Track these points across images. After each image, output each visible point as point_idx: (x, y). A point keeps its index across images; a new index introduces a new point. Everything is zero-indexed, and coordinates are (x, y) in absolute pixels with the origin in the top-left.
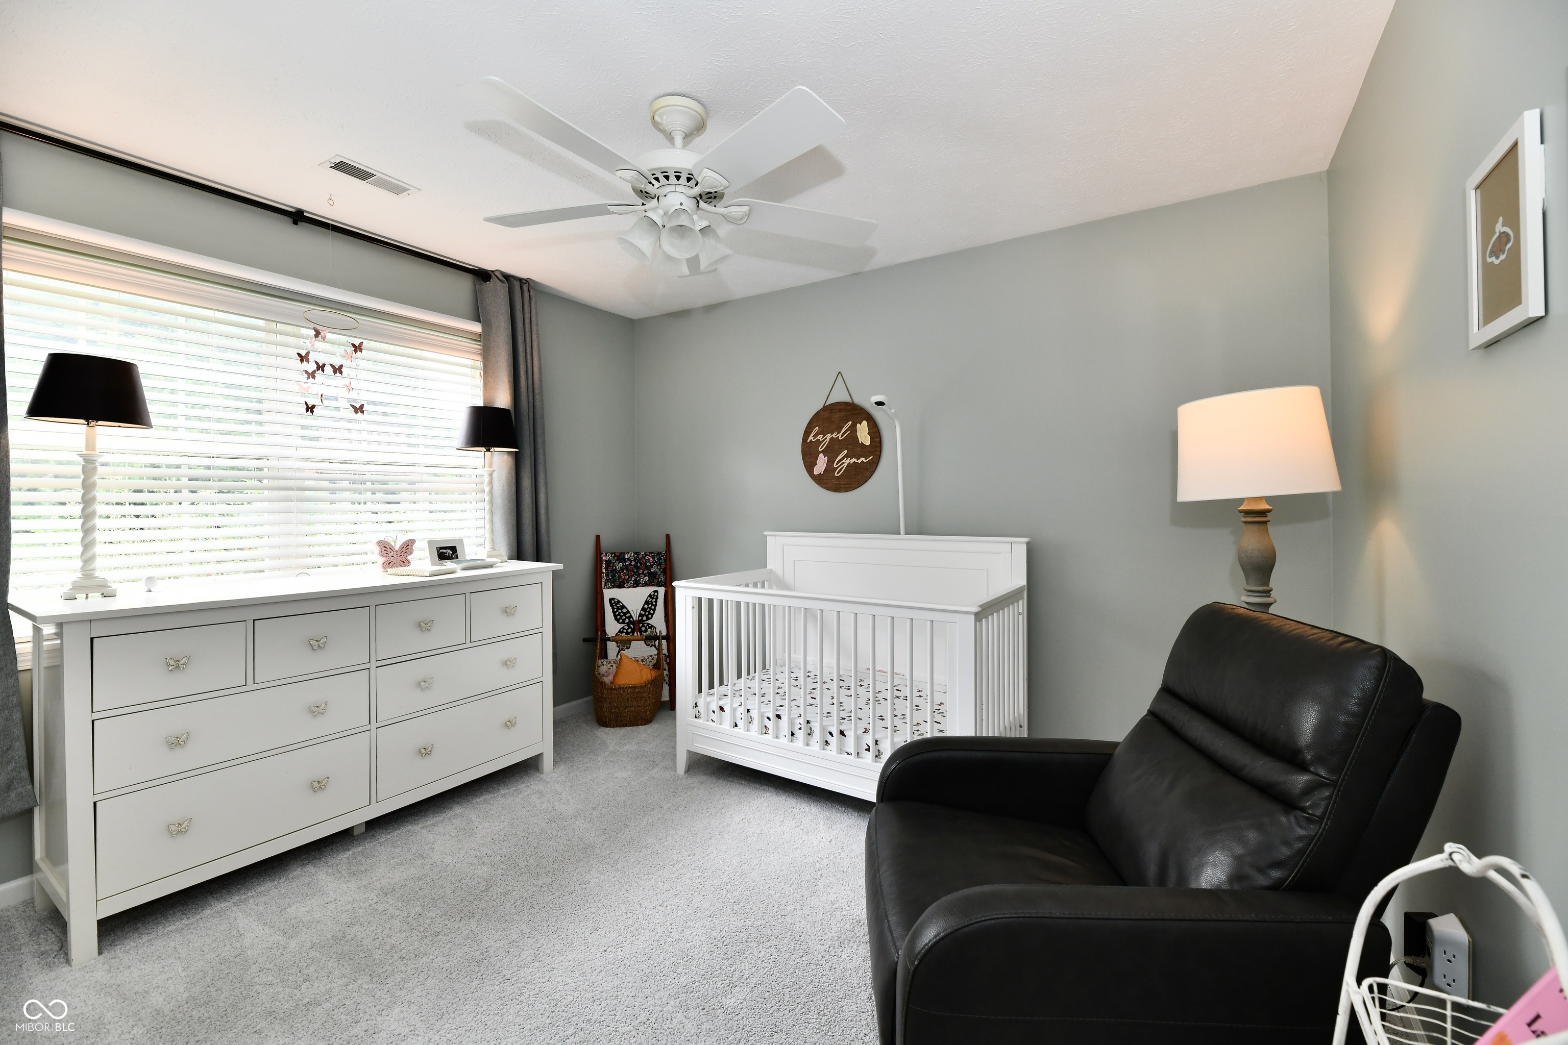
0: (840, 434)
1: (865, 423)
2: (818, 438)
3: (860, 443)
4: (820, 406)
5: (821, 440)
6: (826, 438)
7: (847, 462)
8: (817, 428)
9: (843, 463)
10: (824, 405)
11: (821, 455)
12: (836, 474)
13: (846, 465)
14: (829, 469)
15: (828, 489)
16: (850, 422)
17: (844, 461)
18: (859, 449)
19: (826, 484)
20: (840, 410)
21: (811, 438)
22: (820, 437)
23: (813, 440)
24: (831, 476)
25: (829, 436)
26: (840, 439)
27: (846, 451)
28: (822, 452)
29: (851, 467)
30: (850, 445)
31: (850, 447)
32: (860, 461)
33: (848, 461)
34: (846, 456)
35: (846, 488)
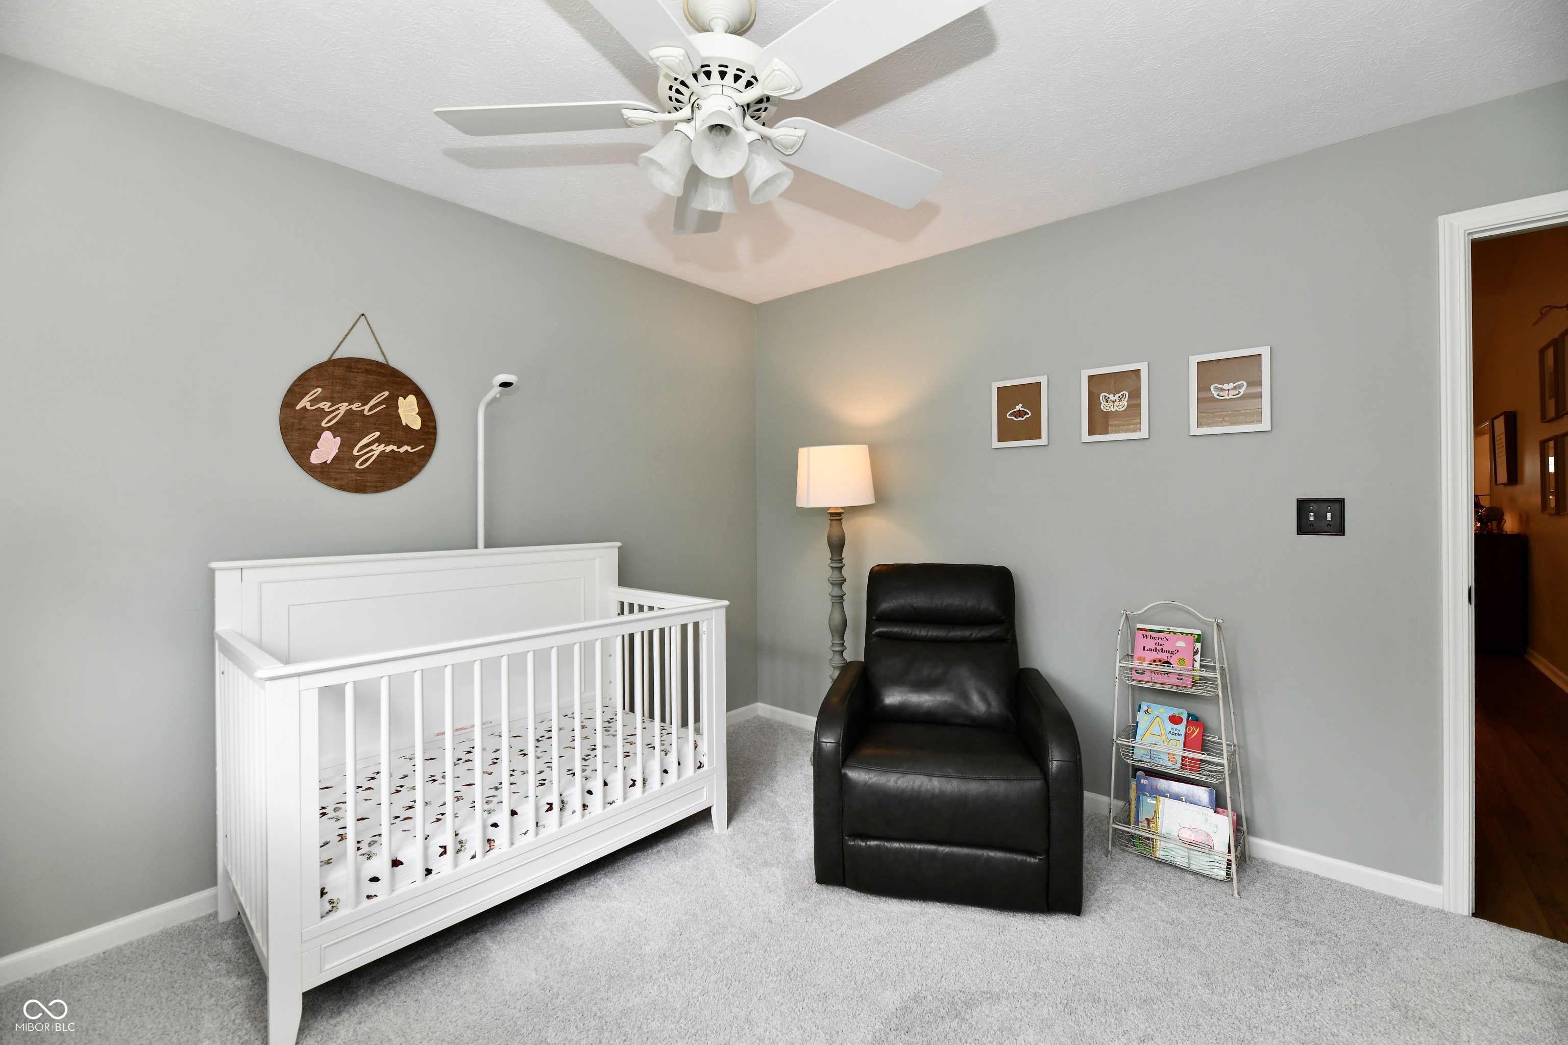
0: (367, 407)
1: (412, 398)
2: (321, 405)
3: (404, 424)
4: (324, 358)
5: (327, 410)
6: (338, 409)
7: (378, 449)
8: (320, 390)
9: (372, 450)
10: (332, 355)
11: (327, 435)
12: (357, 466)
13: (377, 453)
14: (344, 457)
15: (341, 488)
16: (387, 393)
17: (373, 447)
18: (400, 432)
19: (336, 479)
20: (367, 372)
21: (305, 403)
22: (325, 406)
23: (308, 407)
24: (347, 467)
25: (344, 407)
26: (366, 413)
27: (377, 434)
28: (329, 429)
29: (387, 456)
30: (385, 425)
31: (386, 428)
32: (402, 450)
33: (382, 447)
34: (378, 441)
35: (376, 487)
